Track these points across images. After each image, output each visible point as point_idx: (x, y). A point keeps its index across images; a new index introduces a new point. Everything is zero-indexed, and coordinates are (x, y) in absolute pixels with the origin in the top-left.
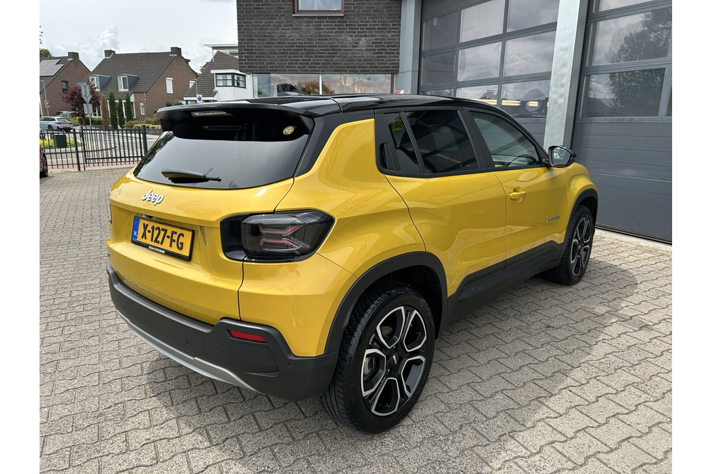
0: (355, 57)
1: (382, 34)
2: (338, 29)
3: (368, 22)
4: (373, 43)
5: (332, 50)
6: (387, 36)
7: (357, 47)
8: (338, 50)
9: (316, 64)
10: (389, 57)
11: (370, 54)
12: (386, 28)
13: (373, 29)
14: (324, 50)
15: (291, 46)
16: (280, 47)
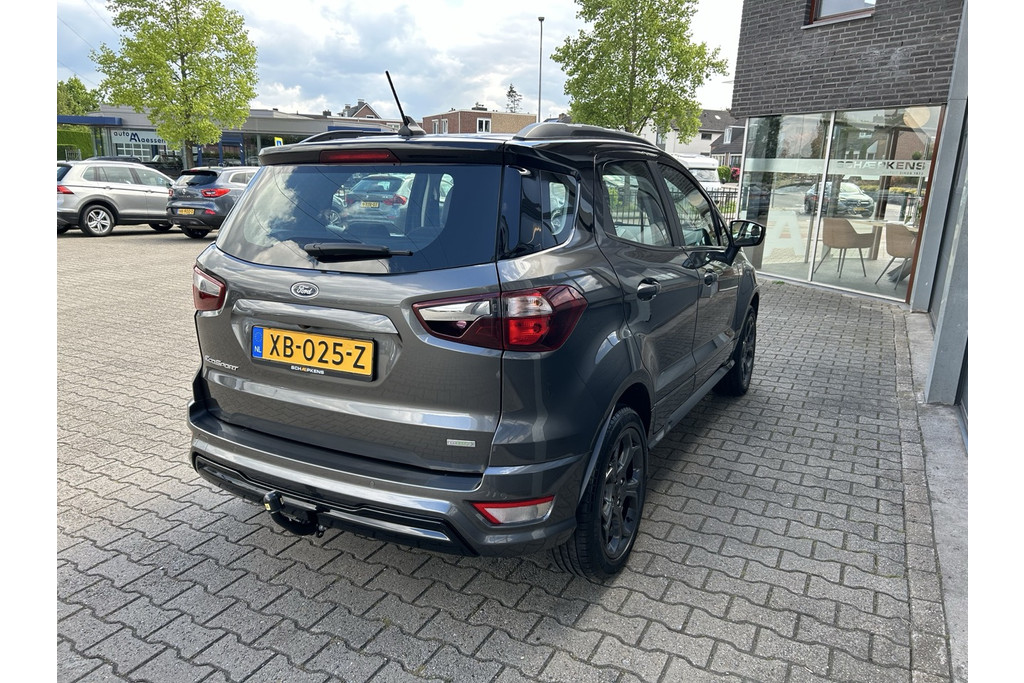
0: (880, 81)
1: (929, 37)
2: (863, 38)
3: (909, 20)
4: (913, 55)
5: (849, 74)
6: (938, 40)
7: (886, 64)
8: (856, 73)
9: (822, 97)
10: (937, 76)
11: (905, 74)
12: (938, 27)
13: (916, 31)
14: (838, 75)
15: (794, 75)
16: (780, 77)
